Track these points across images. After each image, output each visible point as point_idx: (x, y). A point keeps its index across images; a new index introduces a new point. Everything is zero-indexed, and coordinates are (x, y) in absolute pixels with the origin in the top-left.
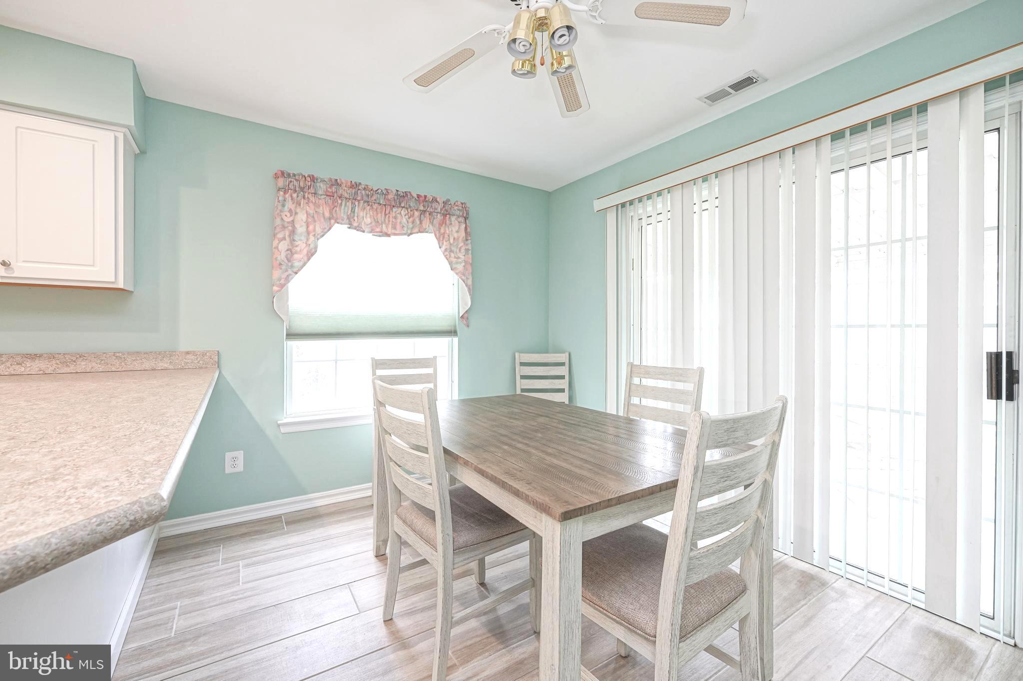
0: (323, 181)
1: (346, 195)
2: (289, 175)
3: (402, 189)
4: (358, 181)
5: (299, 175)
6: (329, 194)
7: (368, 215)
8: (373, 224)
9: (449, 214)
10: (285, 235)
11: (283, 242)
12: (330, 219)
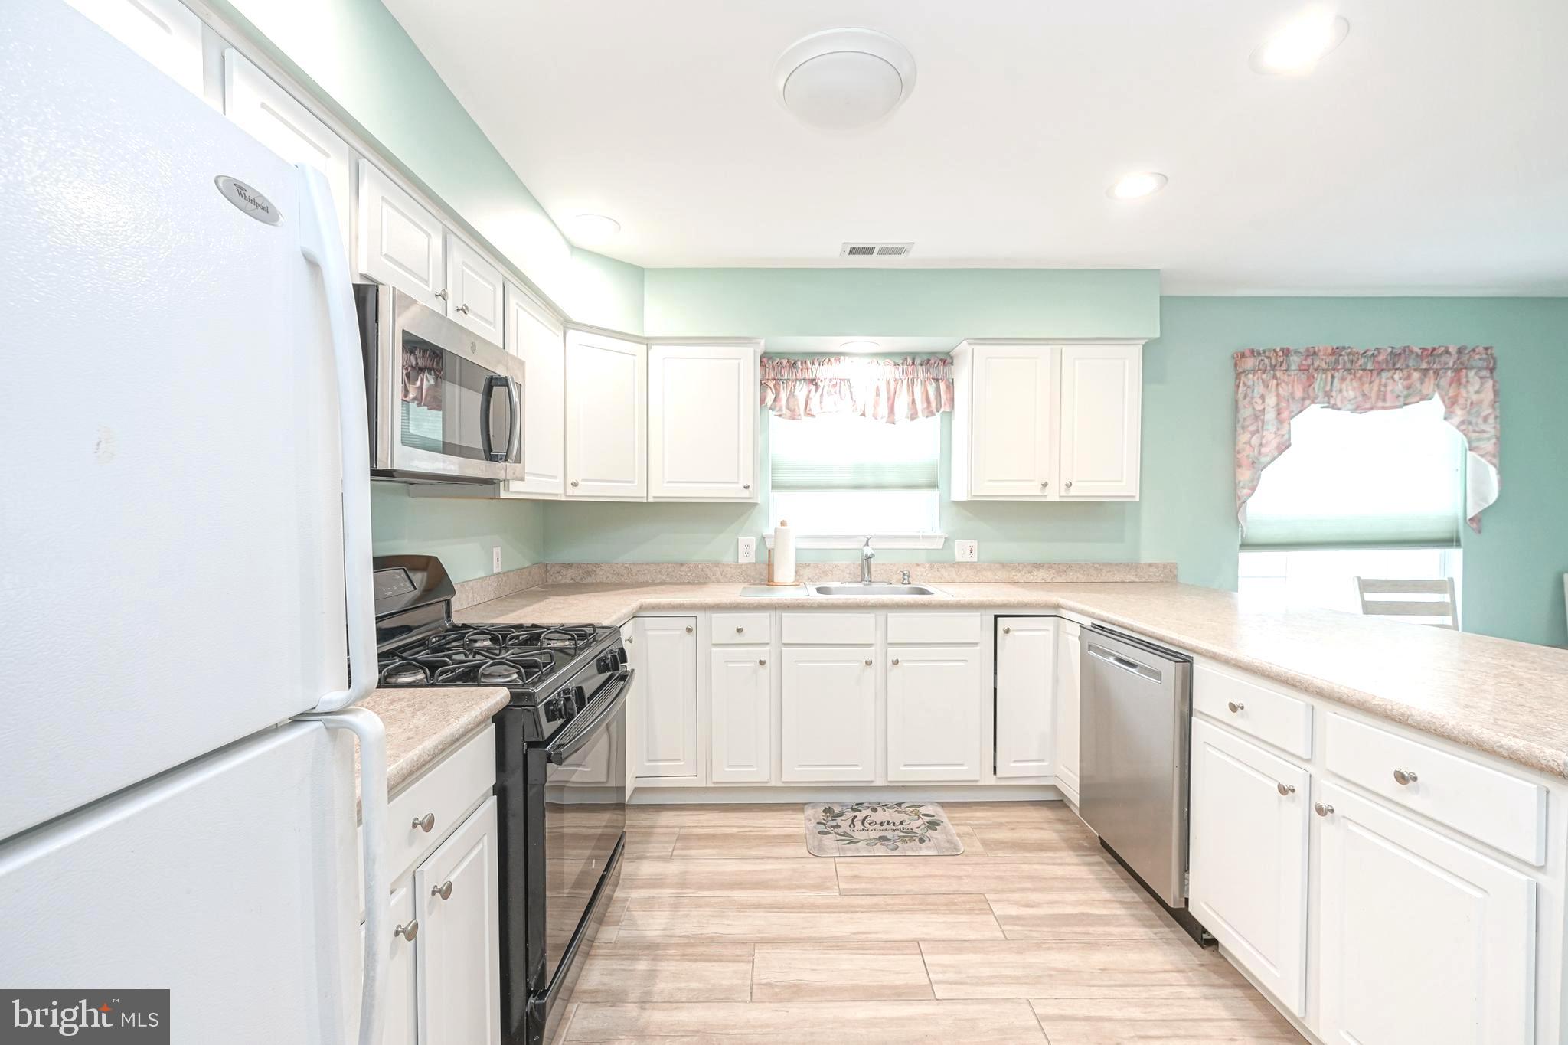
0: (1296, 352)
1: (1324, 366)
2: (1259, 354)
3: (1399, 345)
4: (1340, 345)
5: (1270, 351)
6: (1303, 368)
7: (1350, 387)
8: (1360, 398)
9: (1466, 368)
10: (1258, 427)
11: (1257, 435)
12: (1304, 399)
